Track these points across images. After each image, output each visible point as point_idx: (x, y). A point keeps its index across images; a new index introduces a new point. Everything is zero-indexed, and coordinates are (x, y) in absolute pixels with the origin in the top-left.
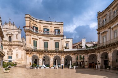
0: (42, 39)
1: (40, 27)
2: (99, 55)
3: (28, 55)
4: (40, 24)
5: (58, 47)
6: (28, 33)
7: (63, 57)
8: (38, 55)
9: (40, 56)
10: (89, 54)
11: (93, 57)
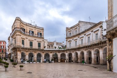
0: (28, 39)
1: (27, 29)
2: (67, 54)
3: (19, 52)
4: (27, 26)
5: (40, 47)
6: (19, 34)
7: (43, 54)
8: (25, 52)
9: (27, 53)
10: (61, 53)
11: (63, 55)
